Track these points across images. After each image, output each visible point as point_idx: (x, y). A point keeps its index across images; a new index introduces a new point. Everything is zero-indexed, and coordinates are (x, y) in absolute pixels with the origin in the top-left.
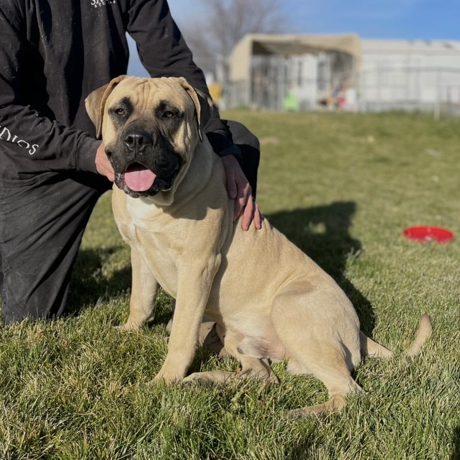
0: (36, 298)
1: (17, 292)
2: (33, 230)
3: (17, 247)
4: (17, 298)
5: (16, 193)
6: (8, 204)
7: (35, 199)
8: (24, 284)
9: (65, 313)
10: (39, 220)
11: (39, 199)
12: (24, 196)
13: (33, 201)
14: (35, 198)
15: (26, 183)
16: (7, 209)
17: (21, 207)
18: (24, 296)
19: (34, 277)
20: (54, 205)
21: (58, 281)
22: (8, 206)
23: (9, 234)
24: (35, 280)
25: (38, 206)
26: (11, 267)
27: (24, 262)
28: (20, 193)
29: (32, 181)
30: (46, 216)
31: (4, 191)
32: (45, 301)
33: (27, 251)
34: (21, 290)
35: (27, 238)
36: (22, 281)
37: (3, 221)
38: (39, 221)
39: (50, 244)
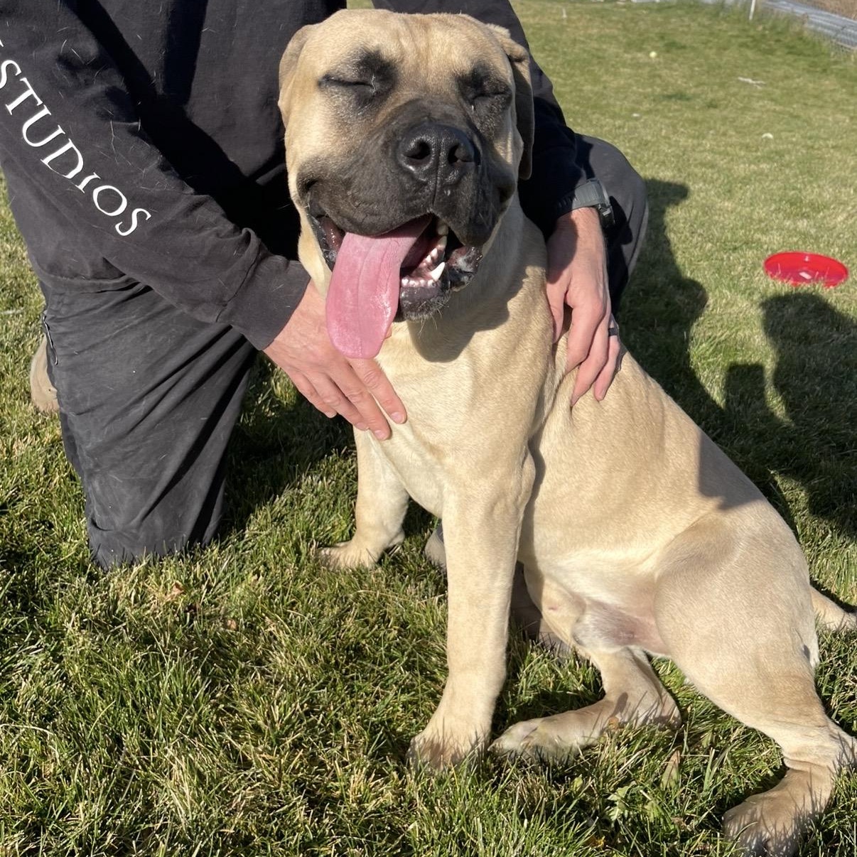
0: (157, 520)
1: (116, 510)
2: (139, 392)
3: (106, 429)
4: (119, 521)
5: (88, 311)
6: (71, 333)
7: (136, 322)
8: (129, 497)
9: (221, 534)
10: (151, 368)
11: (144, 322)
12: (109, 317)
13: (131, 328)
14: (134, 319)
15: (107, 285)
16: (72, 344)
17: (104, 341)
18: (133, 518)
19: (152, 484)
20: (182, 333)
21: (201, 480)
22: (72, 338)
23: (84, 399)
24: (153, 488)
25: (144, 337)
26: (97, 466)
27: (125, 457)
28: (96, 312)
29: (122, 283)
30: (165, 359)
31: (59, 303)
32: (177, 521)
33: (131, 434)
34: (125, 506)
35: (127, 409)
36: (124, 491)
37: (67, 370)
38: (152, 370)
39: (179, 414)
